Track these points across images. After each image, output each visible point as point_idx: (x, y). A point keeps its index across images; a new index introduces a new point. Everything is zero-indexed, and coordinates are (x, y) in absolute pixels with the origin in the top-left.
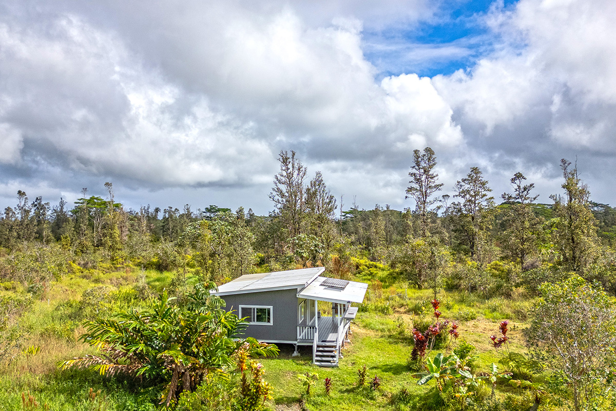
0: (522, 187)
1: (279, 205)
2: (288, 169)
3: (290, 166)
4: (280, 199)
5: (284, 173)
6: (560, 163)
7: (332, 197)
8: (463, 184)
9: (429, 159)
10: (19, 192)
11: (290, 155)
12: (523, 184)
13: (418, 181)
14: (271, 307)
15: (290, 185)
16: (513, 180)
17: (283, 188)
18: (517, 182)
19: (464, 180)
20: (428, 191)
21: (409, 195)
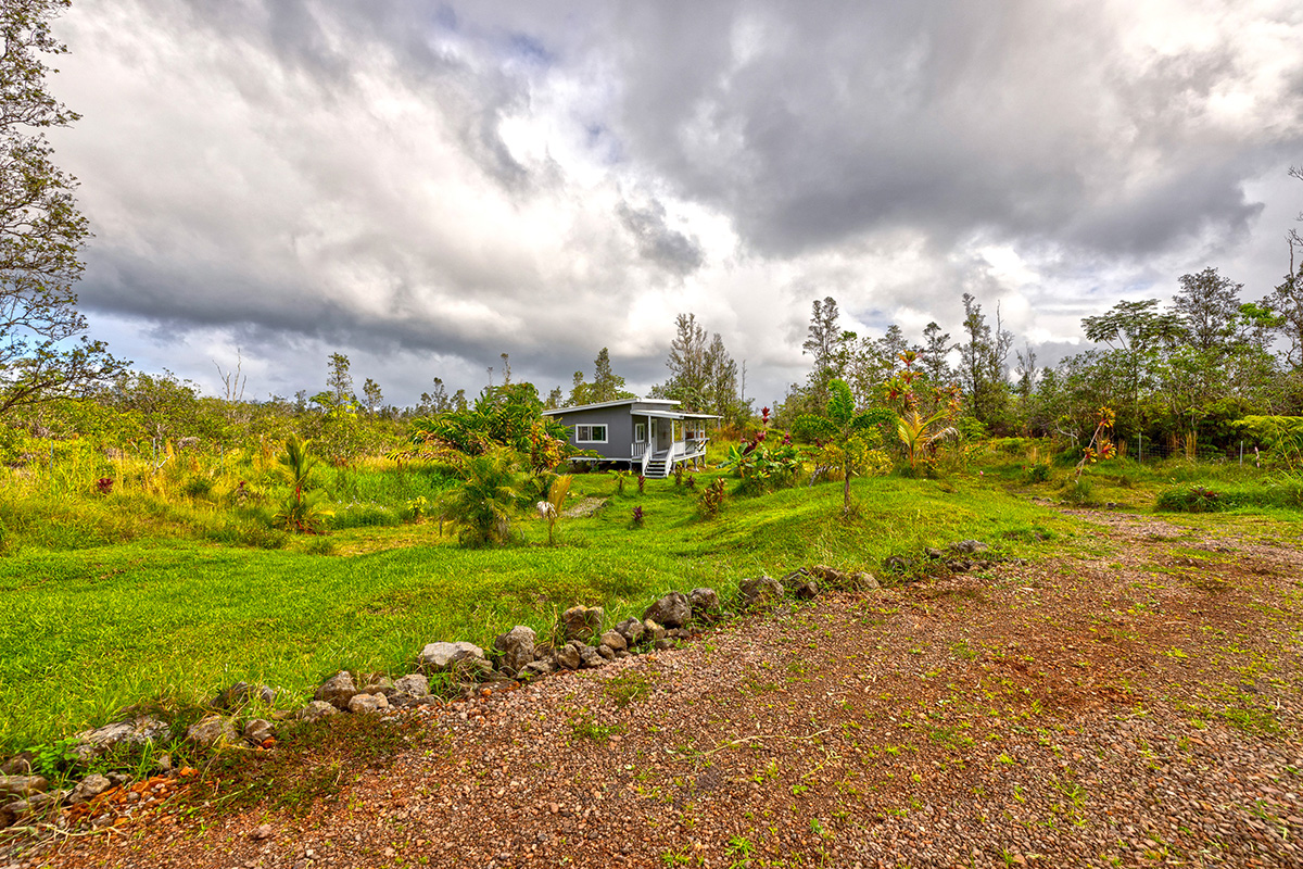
0: (936, 338)
1: (676, 373)
2: (686, 334)
3: (688, 331)
4: (678, 366)
5: (682, 338)
6: (962, 298)
7: (732, 361)
8: (880, 344)
9: (831, 311)
10: (436, 379)
11: (688, 319)
12: (939, 334)
13: (818, 334)
14: (606, 425)
15: (689, 352)
16: (926, 332)
17: (682, 355)
18: (931, 333)
19: (880, 341)
20: (830, 346)
21: (807, 350)
